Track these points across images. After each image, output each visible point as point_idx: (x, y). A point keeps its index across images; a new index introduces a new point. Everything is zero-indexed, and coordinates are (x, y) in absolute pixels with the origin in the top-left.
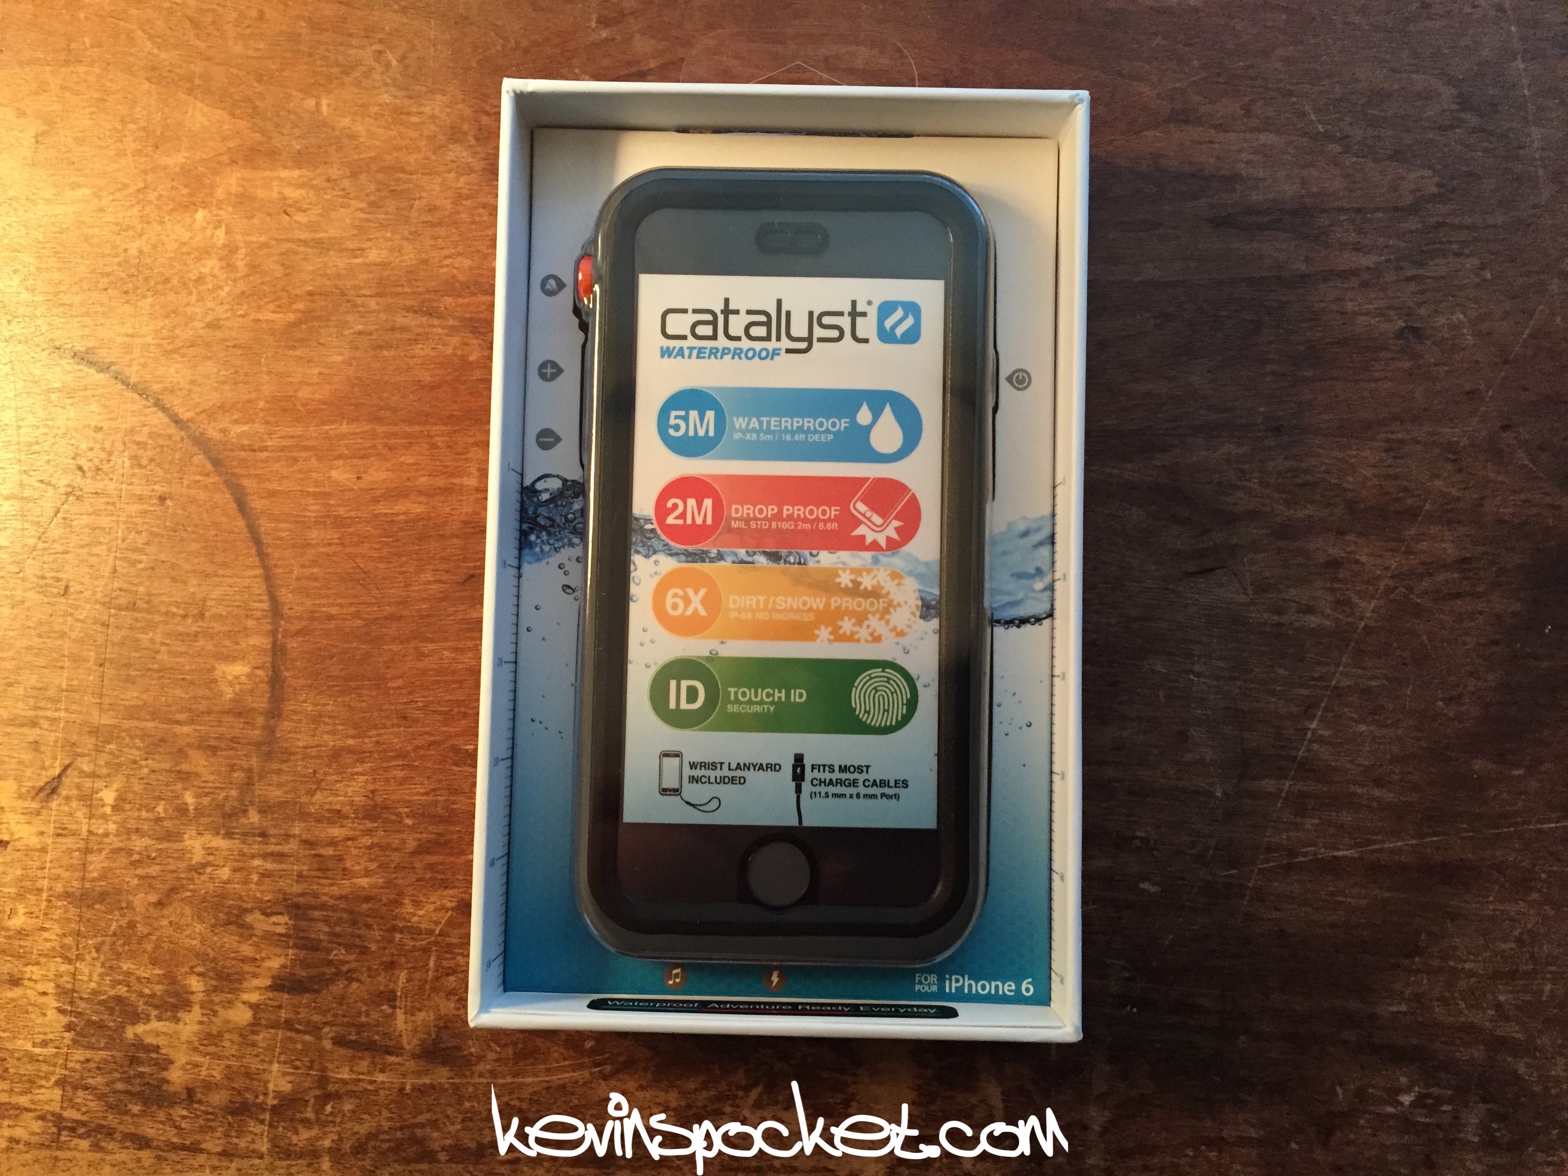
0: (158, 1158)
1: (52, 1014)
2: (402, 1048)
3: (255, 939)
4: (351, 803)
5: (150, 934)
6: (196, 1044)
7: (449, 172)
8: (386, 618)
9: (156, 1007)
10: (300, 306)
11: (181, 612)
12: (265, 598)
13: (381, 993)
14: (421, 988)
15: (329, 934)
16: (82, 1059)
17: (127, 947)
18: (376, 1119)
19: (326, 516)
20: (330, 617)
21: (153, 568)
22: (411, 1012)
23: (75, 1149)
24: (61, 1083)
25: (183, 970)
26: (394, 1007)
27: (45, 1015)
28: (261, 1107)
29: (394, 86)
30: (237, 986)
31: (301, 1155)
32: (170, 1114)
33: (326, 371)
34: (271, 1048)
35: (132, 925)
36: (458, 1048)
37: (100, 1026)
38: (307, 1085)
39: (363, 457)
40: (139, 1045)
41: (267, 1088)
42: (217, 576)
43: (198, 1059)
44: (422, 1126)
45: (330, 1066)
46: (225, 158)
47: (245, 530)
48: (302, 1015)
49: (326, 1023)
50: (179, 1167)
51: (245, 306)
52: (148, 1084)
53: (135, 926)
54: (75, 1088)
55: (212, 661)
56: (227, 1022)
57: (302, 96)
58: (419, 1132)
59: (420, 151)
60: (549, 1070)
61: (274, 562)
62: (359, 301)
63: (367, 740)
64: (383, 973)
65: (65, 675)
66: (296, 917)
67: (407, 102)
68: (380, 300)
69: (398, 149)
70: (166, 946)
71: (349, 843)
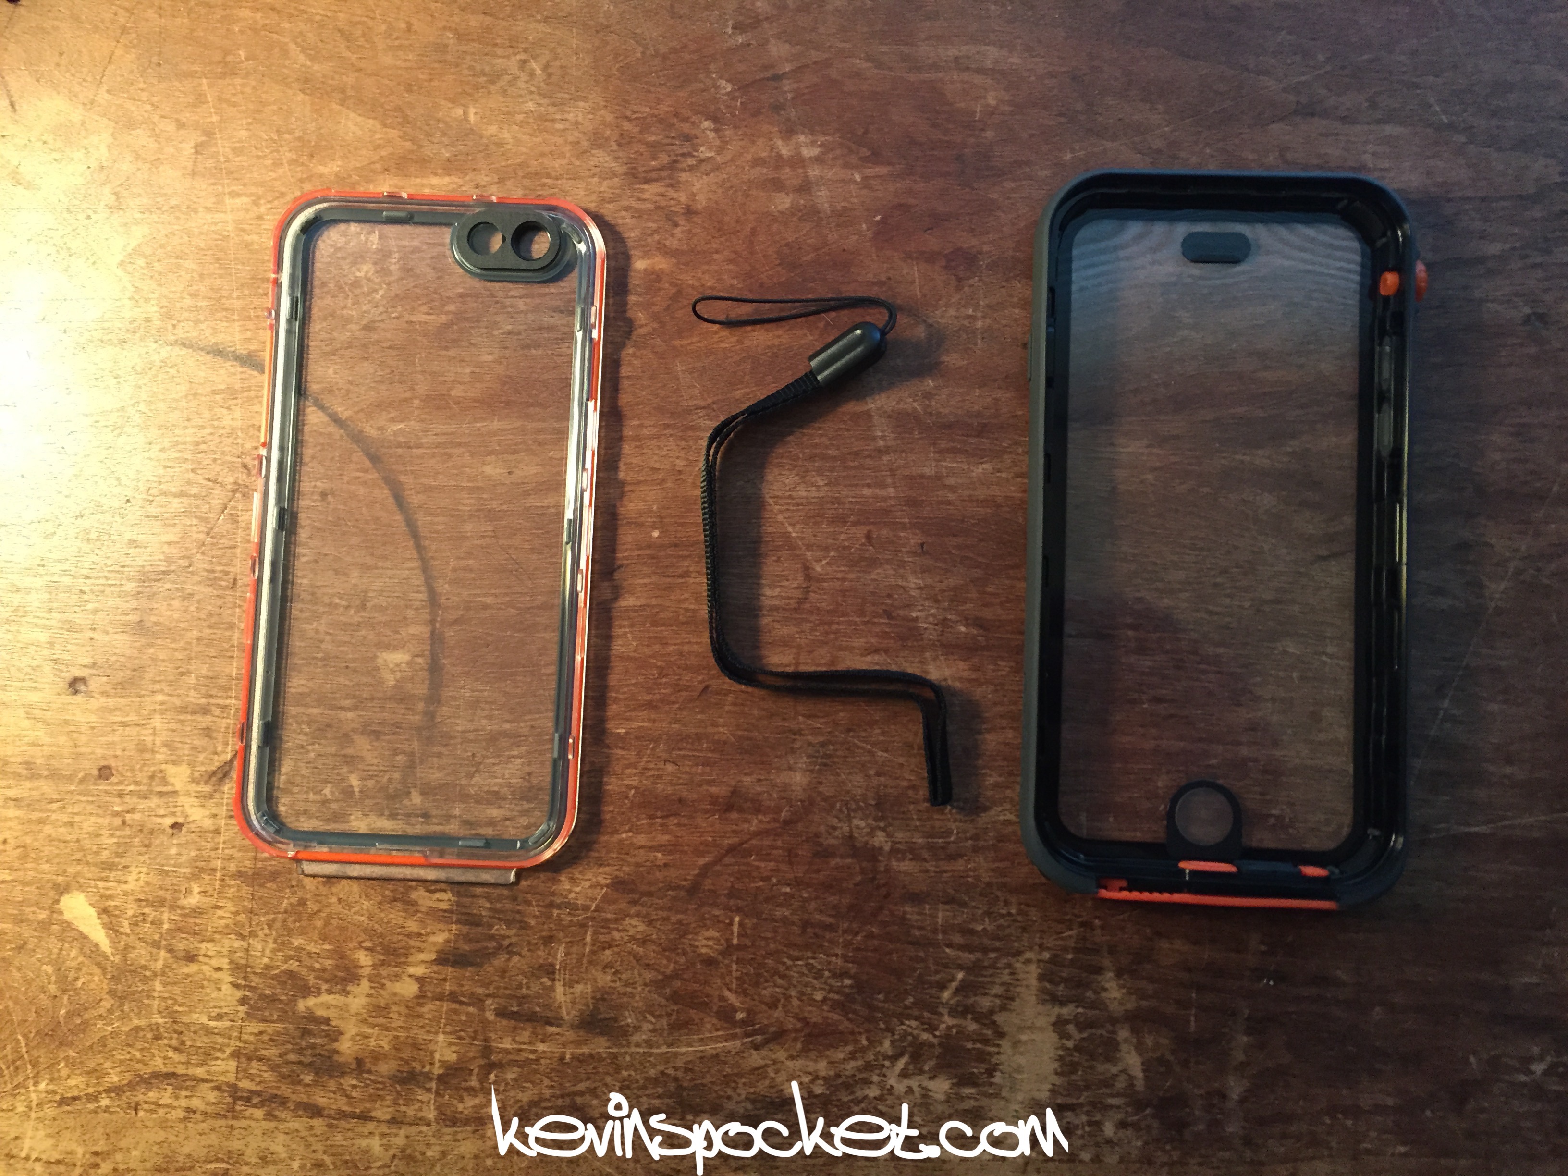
0: (330, 1126)
1: (226, 989)
2: (562, 1019)
3: (419, 915)
4: (509, 785)
5: (319, 911)
6: (365, 1016)
7: (594, 175)
8: (539, 607)
9: (327, 981)
10: (451, 307)
11: (344, 603)
12: (423, 589)
13: (541, 966)
14: (579, 961)
15: (490, 909)
16: (256, 1031)
17: (298, 924)
18: (538, 1087)
19: (478, 510)
20: (485, 607)
21: (316, 561)
22: (569, 984)
23: (251, 1118)
24: (236, 1054)
25: (351, 946)
26: (553, 980)
27: (220, 989)
28: (428, 1077)
29: (540, 94)
30: (403, 959)
31: (467, 1122)
32: (341, 1084)
33: (477, 370)
34: (436, 1019)
35: (302, 902)
36: (615, 1020)
37: (273, 1000)
38: (471, 1054)
39: (515, 452)
40: (311, 1018)
41: (433, 1058)
42: (377, 568)
43: (369, 1031)
44: (581, 1094)
45: (493, 1036)
46: (378, 166)
47: (403, 524)
48: (466, 988)
49: (488, 996)
50: (350, 1134)
51: (399, 309)
52: (320, 1054)
53: (305, 904)
54: (250, 1059)
55: (374, 650)
56: (395, 994)
57: (450, 105)
58: (579, 1100)
59: (565, 157)
60: (701, 1040)
61: (430, 555)
62: (508, 302)
63: (522, 725)
64: (542, 948)
65: (235, 664)
66: (458, 894)
67: (552, 109)
68: (528, 300)
69: (543, 155)
70: (335, 922)
71: (508, 823)
